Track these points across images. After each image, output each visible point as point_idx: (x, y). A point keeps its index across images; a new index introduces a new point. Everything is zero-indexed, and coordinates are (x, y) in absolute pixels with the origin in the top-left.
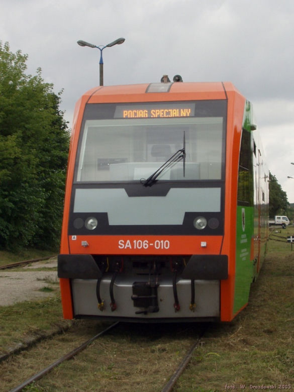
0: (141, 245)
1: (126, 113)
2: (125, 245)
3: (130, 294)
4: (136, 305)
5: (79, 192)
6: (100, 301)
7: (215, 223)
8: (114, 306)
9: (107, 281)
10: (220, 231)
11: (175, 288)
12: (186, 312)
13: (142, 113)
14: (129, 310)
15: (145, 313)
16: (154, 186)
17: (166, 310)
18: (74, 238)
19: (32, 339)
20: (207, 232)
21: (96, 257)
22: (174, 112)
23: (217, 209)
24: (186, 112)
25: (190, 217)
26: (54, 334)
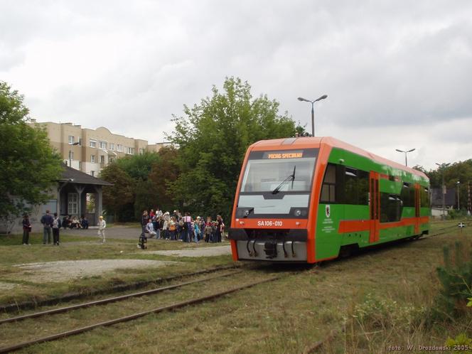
0: (268, 224)
1: (270, 156)
2: (261, 224)
3: (264, 248)
4: (267, 254)
5: (241, 197)
6: (249, 251)
7: (305, 213)
8: (256, 254)
9: (253, 242)
10: (306, 217)
11: (284, 246)
12: (291, 258)
13: (278, 156)
14: (263, 256)
15: (271, 258)
16: (278, 194)
17: (281, 257)
18: (237, 220)
19: (214, 268)
20: (300, 217)
21: (246, 229)
22: (294, 155)
23: (306, 206)
24: (300, 155)
25: (293, 210)
26: (228, 268)
